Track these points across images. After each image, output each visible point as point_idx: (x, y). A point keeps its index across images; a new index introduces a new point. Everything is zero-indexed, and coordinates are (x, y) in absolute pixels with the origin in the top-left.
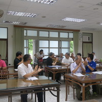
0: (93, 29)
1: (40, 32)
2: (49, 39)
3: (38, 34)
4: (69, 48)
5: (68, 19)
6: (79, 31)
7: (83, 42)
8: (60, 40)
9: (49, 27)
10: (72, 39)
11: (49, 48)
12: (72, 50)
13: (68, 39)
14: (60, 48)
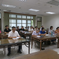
0: (42, 15)
1: (17, 16)
2: (22, 19)
3: (16, 16)
4: (31, 24)
5: (31, 10)
6: (36, 16)
7: (38, 21)
8: (27, 20)
9: (22, 13)
10: (33, 20)
11: (22, 23)
14: (27, 23)
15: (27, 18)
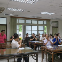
0: (59, 19)
4: (44, 30)
5: (43, 13)
6: (50, 20)
7: (53, 27)
8: (38, 25)
10: (46, 25)
12: (46, 31)
13: (43, 25)
14: (38, 30)
15: (39, 23)
